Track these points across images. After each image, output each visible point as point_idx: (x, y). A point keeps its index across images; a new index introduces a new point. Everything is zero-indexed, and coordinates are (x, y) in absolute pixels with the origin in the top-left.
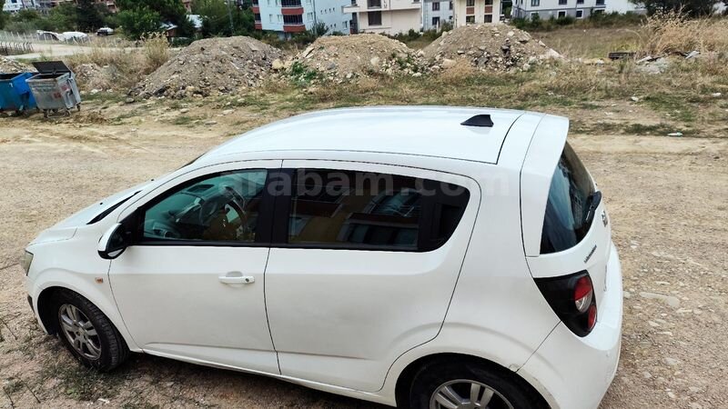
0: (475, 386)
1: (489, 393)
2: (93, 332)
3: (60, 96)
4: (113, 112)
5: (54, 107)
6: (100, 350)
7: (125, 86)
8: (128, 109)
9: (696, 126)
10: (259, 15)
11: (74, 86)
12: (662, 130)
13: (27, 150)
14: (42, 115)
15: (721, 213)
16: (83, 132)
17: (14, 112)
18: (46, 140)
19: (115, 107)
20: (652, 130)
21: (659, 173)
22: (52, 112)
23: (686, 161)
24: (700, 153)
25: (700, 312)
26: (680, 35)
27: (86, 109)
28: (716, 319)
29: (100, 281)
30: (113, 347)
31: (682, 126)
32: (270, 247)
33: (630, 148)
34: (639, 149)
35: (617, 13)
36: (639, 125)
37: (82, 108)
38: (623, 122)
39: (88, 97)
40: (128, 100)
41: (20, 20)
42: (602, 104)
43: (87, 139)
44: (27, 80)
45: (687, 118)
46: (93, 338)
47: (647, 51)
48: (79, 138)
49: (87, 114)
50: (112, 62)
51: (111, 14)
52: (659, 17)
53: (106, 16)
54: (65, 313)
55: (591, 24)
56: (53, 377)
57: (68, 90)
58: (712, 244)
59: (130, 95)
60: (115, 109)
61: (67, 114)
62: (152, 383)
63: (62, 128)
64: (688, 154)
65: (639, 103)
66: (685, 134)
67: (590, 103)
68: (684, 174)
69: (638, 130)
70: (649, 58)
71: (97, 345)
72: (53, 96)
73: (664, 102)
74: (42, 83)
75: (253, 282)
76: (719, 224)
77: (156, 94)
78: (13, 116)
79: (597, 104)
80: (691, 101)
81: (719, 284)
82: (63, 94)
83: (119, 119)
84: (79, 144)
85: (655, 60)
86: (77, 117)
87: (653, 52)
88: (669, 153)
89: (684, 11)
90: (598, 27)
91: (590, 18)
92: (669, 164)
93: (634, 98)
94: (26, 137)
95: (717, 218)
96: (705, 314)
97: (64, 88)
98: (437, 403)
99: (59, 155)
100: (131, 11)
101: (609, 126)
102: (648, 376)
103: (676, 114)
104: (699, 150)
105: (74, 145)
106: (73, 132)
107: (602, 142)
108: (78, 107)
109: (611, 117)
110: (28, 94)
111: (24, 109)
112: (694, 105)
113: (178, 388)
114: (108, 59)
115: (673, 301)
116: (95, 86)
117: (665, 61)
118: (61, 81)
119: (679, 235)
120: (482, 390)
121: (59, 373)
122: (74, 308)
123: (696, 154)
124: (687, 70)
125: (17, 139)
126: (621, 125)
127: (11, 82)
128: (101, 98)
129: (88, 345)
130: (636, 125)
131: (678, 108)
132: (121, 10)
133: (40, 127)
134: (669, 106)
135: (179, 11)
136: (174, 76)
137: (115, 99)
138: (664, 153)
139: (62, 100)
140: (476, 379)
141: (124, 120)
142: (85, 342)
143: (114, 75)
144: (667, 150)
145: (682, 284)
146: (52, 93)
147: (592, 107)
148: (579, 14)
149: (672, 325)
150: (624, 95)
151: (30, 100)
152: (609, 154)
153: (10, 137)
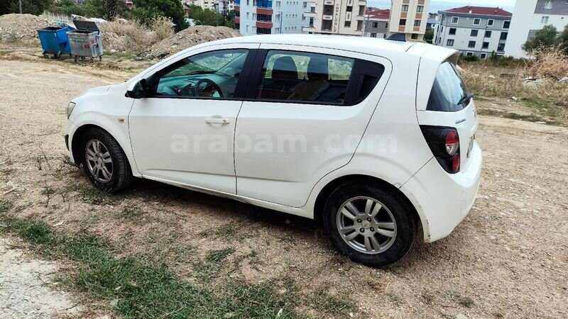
0: (370, 202)
1: (379, 206)
2: (110, 160)
3: (89, 47)
4: (126, 64)
5: (83, 55)
6: (111, 174)
7: (135, 51)
8: (137, 64)
9: (558, 119)
10: (239, 24)
11: (100, 42)
12: (532, 119)
13: (61, 77)
14: (73, 60)
15: (565, 166)
16: (102, 72)
17: (53, 55)
18: (75, 73)
19: (128, 61)
20: (524, 118)
21: (525, 140)
22: (80, 58)
23: (546, 137)
24: (557, 134)
25: (537, 212)
26: (556, 65)
27: (105, 60)
28: (548, 216)
29: (122, 120)
30: (122, 172)
31: (547, 118)
32: (243, 100)
33: (505, 125)
34: (512, 126)
35: (512, 58)
36: (515, 114)
37: (103, 59)
38: (503, 111)
39: (109, 54)
40: (137, 58)
41: (61, 5)
42: (489, 98)
43: (105, 76)
44: (67, 33)
45: (552, 115)
46: (108, 165)
47: (529, 73)
48: (100, 76)
49: (106, 63)
50: (128, 34)
51: (129, 10)
52: (542, 50)
53: (124, 10)
54: (91, 147)
55: (491, 63)
56: (75, 190)
57: (95, 44)
58: (555, 180)
59: (139, 55)
60: (127, 63)
61: (92, 61)
62: (144, 201)
63: (88, 68)
64: (548, 133)
65: (517, 101)
66: (548, 123)
67: (480, 97)
68: (543, 143)
69: (514, 116)
70: (531, 78)
71: (110, 171)
72: (84, 47)
73: (536, 103)
74: (78, 36)
75: (228, 123)
76: (562, 171)
77: (158, 57)
78: (52, 58)
79: (486, 98)
80: (557, 105)
81: (555, 200)
82: (91, 46)
83: (129, 69)
84: (99, 78)
85: (535, 80)
86: (99, 64)
87: (534, 75)
88: (534, 131)
89: (561, 48)
90: (496, 66)
91: (491, 58)
92: (533, 137)
93: (514, 98)
94: (61, 70)
95: (561, 167)
96: (541, 213)
97: (93, 42)
98: (342, 214)
99: (84, 82)
100: (144, 9)
101: (492, 111)
102: (493, 238)
103: (544, 111)
104: (557, 132)
105: (96, 78)
106: (95, 71)
107: (486, 119)
108: (100, 57)
109: (494, 106)
110: (65, 44)
111: (61, 54)
112: (560, 107)
113: (162, 206)
114: (126, 32)
115: (520, 204)
116: (113, 48)
117: (541, 81)
118: (92, 36)
119: (532, 173)
120: (374, 204)
121: (79, 189)
122: (98, 142)
123: (554, 134)
124: (558, 89)
125: (54, 70)
126: (502, 113)
127: (56, 32)
128: (117, 55)
129: (103, 171)
130: (512, 114)
131: (546, 108)
132: (137, 7)
133: (71, 66)
134: (540, 106)
135: (179, 14)
136: (174, 46)
137: (128, 57)
138: (530, 131)
139: (90, 51)
140: (372, 196)
141: (133, 70)
142: (102, 169)
143: (128, 42)
144: (532, 129)
145: (528, 197)
146: (84, 44)
147: (481, 100)
148: (483, 56)
149: (516, 216)
150: (507, 95)
151: (66, 48)
152: (489, 126)
153: (49, 69)
